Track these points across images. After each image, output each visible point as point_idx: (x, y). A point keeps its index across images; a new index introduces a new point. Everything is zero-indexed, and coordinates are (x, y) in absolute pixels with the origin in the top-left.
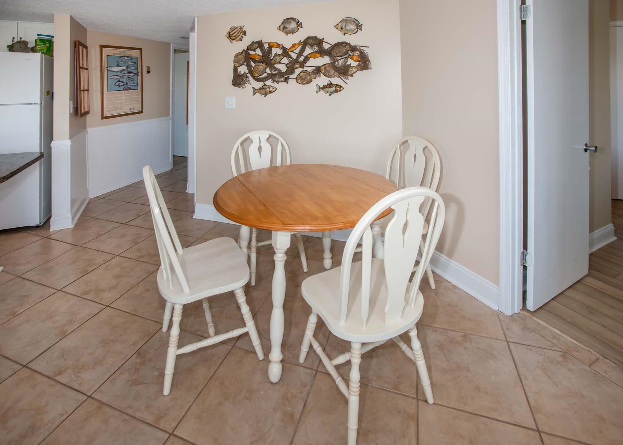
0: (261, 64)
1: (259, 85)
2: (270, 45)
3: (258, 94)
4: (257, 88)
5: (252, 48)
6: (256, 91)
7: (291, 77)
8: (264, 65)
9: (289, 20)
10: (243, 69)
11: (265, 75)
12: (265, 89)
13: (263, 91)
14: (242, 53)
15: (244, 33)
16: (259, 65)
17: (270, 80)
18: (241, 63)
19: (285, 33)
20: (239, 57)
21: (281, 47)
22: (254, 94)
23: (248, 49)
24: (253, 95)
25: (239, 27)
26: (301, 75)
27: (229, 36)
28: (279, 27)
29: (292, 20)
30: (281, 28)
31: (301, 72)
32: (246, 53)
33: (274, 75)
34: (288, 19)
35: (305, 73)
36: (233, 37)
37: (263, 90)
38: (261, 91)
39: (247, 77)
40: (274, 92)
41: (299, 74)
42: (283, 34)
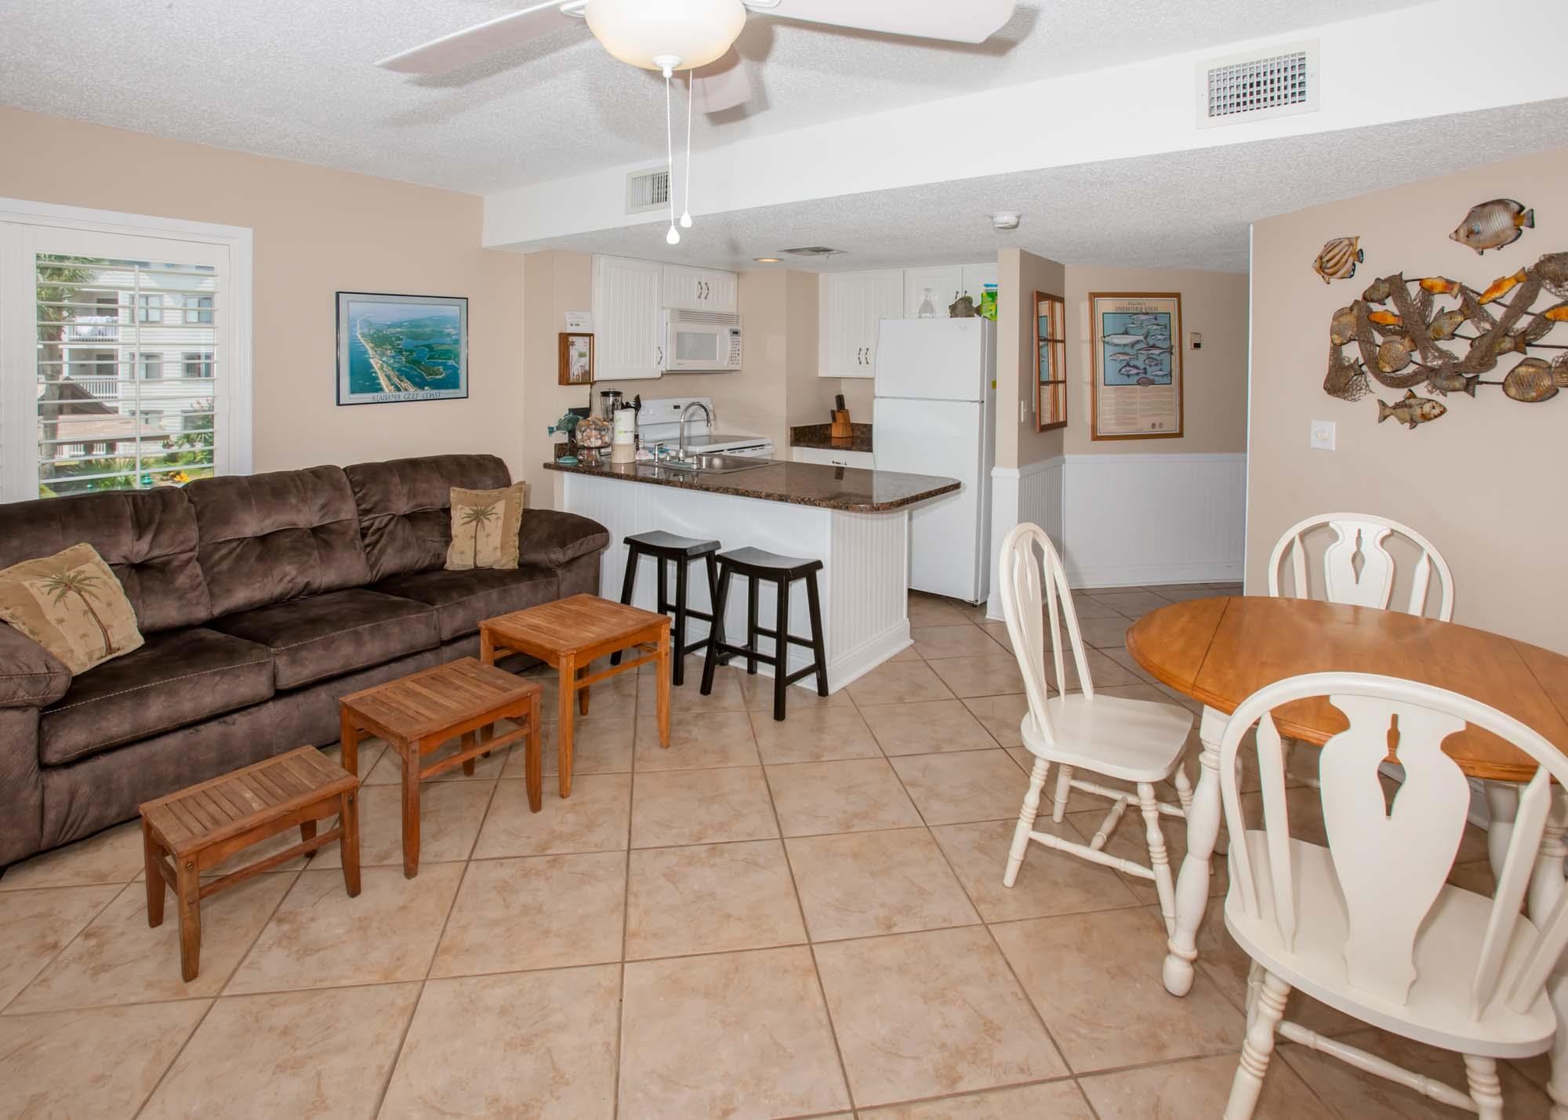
0: (1398, 338)
1: (1396, 395)
2: (1424, 285)
3: (1392, 420)
4: (1391, 404)
5: (1375, 297)
6: (1388, 412)
7: (1483, 377)
8: (1406, 342)
9: (1487, 209)
10: (1352, 352)
11: (1411, 369)
12: (1410, 406)
13: (1405, 413)
14: (1351, 309)
15: (1359, 255)
16: (1392, 342)
17: (1426, 383)
18: (1349, 335)
19: (1476, 248)
20: (1345, 320)
21: (1456, 290)
22: (1383, 418)
23: (1366, 298)
24: (1379, 422)
25: (1347, 242)
26: (1518, 374)
27: (1321, 267)
28: (1456, 232)
29: (1497, 208)
30: (1462, 233)
31: (1520, 365)
32: (1360, 310)
33: (1432, 369)
34: (1484, 205)
35: (1533, 366)
36: (1331, 268)
37: (1406, 409)
38: (1399, 411)
39: (1363, 373)
40: (1436, 417)
41: (1513, 371)
42: (1466, 251)
